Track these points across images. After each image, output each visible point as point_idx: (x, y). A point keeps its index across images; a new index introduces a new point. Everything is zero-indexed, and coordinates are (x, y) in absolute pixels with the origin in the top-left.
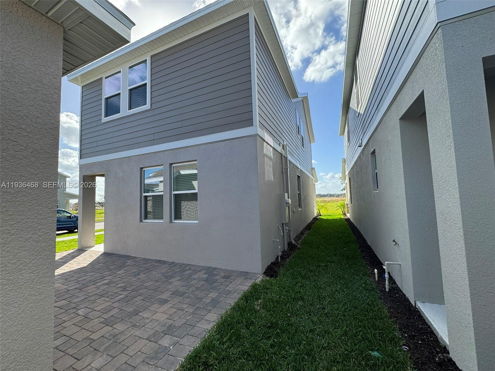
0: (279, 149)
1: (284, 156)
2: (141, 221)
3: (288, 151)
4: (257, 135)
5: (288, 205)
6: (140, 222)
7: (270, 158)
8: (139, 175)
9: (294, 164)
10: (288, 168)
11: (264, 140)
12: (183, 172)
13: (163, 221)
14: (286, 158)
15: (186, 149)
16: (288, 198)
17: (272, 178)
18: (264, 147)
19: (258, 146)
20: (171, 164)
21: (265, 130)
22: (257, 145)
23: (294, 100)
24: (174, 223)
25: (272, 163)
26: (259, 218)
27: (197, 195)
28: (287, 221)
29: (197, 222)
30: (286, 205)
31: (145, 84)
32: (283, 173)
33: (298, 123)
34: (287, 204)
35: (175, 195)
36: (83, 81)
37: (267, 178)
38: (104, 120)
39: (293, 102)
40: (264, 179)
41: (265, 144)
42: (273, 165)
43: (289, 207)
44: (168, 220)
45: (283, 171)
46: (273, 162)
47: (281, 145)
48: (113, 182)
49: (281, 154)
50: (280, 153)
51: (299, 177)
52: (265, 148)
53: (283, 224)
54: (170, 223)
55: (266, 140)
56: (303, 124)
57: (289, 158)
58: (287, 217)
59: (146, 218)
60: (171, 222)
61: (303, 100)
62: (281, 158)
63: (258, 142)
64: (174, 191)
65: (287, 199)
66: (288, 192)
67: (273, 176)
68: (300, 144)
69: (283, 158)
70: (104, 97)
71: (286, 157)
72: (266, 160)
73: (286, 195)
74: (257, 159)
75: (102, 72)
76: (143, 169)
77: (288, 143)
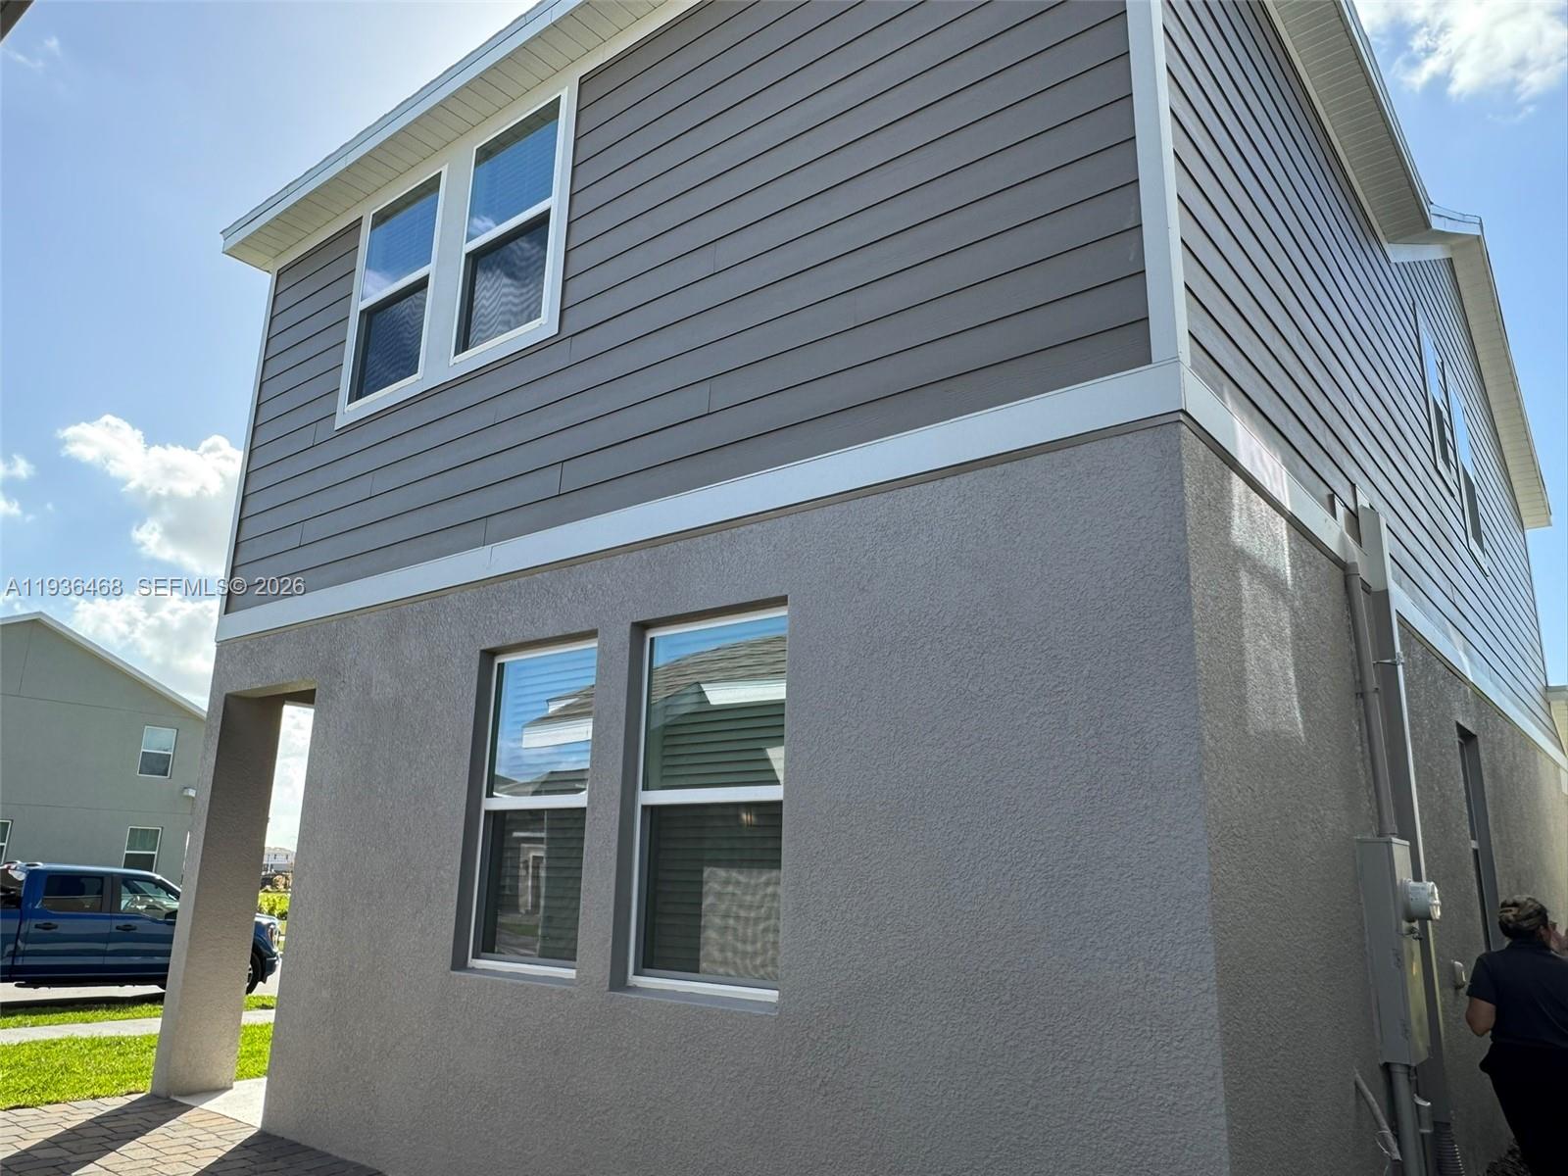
0: (1331, 531)
1: (1366, 587)
2: (459, 963)
3: (1388, 560)
4: (1182, 417)
5: (1416, 925)
6: (453, 968)
7: (1271, 580)
8: (474, 691)
9: (1430, 649)
10: (1395, 665)
11: (1232, 464)
12: (720, 695)
13: (570, 974)
14: (1381, 600)
15: (726, 534)
16: (1417, 877)
17: (1293, 723)
18: (1231, 506)
19: (1190, 489)
20: (641, 628)
21: (1233, 397)
22: (1182, 482)
23: (1400, 253)
24: (634, 989)
25: (1286, 615)
26: (1215, 1011)
27: (780, 816)
28: (1421, 1045)
29: (771, 995)
30: (1405, 925)
31: (543, 219)
32: (1361, 695)
33: (1435, 392)
34: (1411, 920)
35: (652, 811)
36: (282, 248)
37: (1259, 717)
38: (349, 412)
39: (1393, 260)
40: (1240, 720)
41: (1238, 485)
42: (1298, 635)
43: (1424, 940)
44: (602, 970)
45: (1362, 681)
46: (1294, 612)
47: (1340, 510)
48: (346, 730)
49: (1344, 568)
50: (1337, 561)
51: (1467, 737)
52: (1236, 514)
53: (1387, 1067)
54: (612, 988)
55: (1244, 461)
56: (1464, 404)
57: (1401, 600)
58: (1420, 1020)
59: (488, 945)
60: (618, 982)
61: (1450, 260)
62: (1342, 591)
63: (1187, 466)
64: (646, 788)
65: (1412, 883)
66: (1407, 833)
67: (1303, 708)
68: (1456, 524)
69: (1361, 596)
70: (359, 305)
71: (1375, 587)
72: (1246, 594)
73: (1400, 850)
74: (1187, 578)
75: (362, 195)
76: (499, 660)
77: (1380, 506)
